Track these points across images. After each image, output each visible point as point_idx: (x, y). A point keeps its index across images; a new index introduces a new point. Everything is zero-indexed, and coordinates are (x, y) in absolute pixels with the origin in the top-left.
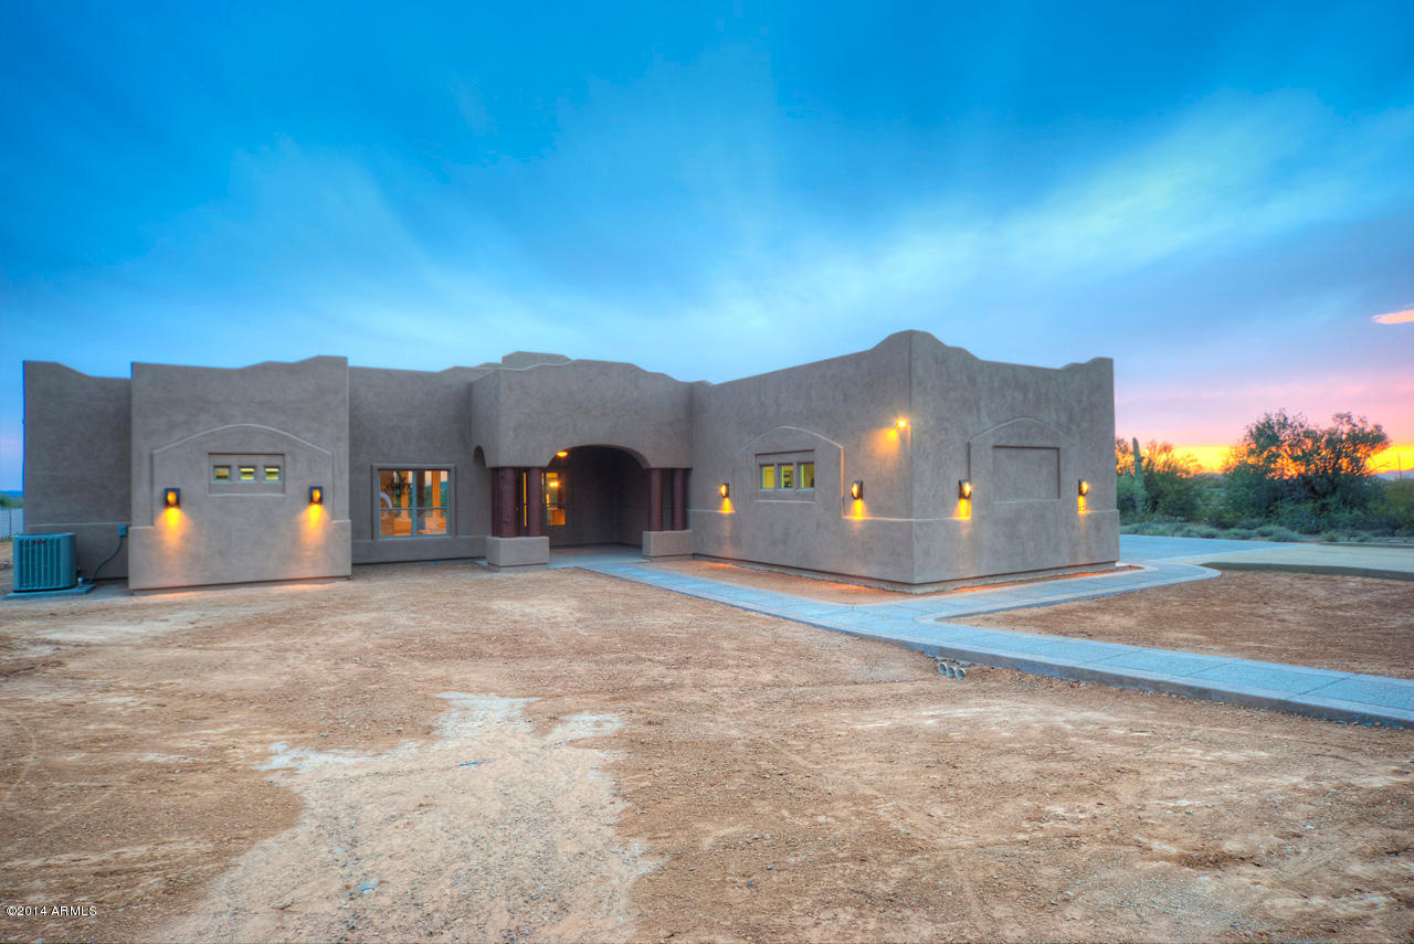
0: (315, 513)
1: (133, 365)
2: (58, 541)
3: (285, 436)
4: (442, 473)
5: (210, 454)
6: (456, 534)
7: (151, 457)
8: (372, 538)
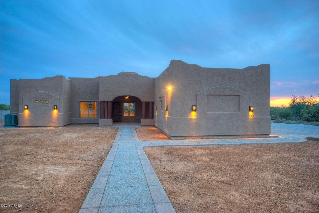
0: (55, 111)
1: (20, 79)
2: (11, 116)
3: (49, 94)
4: (95, 102)
5: (34, 98)
6: (98, 118)
7: (23, 98)
8: (78, 118)
